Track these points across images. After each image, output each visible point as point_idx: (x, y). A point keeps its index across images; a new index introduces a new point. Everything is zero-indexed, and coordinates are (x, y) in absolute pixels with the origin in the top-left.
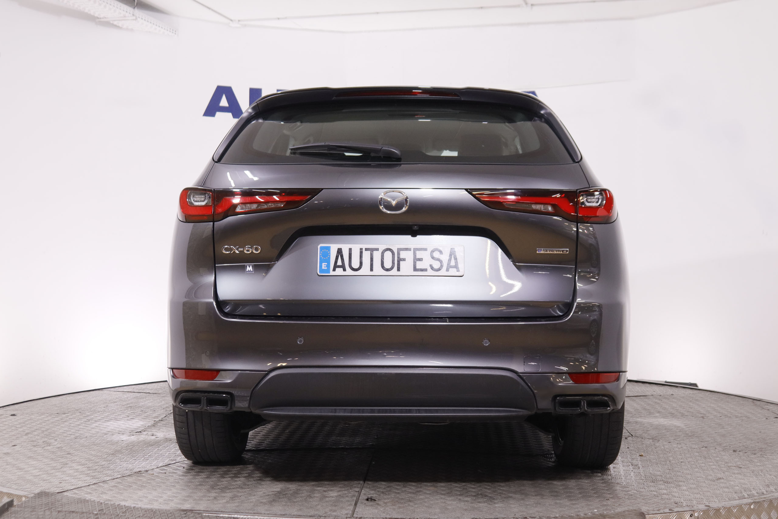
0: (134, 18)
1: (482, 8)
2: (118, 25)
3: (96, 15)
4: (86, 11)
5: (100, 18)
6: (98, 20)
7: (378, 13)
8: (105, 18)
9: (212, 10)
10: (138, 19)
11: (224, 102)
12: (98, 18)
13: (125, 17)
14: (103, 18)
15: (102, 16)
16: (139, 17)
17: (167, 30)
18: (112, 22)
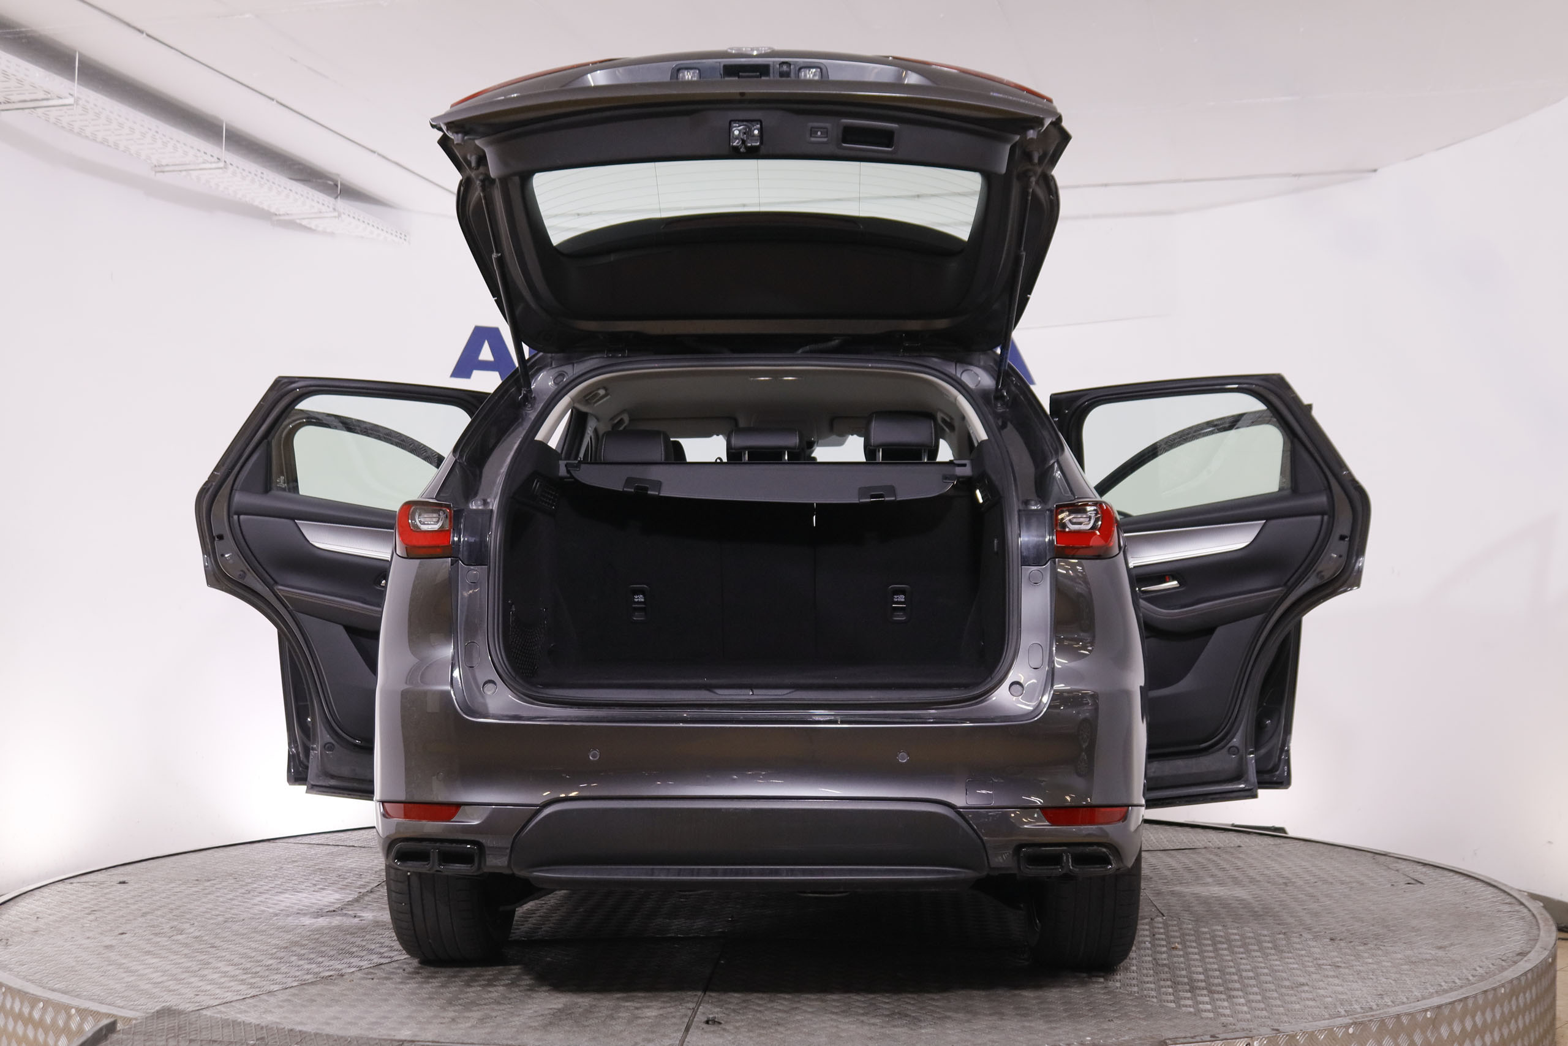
0: (336, 214)
1: (918, 196)
2: (308, 226)
3: (273, 210)
4: (256, 203)
5: (280, 215)
6: (276, 218)
8: (288, 215)
10: (343, 216)
12: (276, 215)
13: (320, 212)
14: (284, 215)
15: (281, 213)
16: (344, 213)
17: (392, 234)
18: (298, 221)
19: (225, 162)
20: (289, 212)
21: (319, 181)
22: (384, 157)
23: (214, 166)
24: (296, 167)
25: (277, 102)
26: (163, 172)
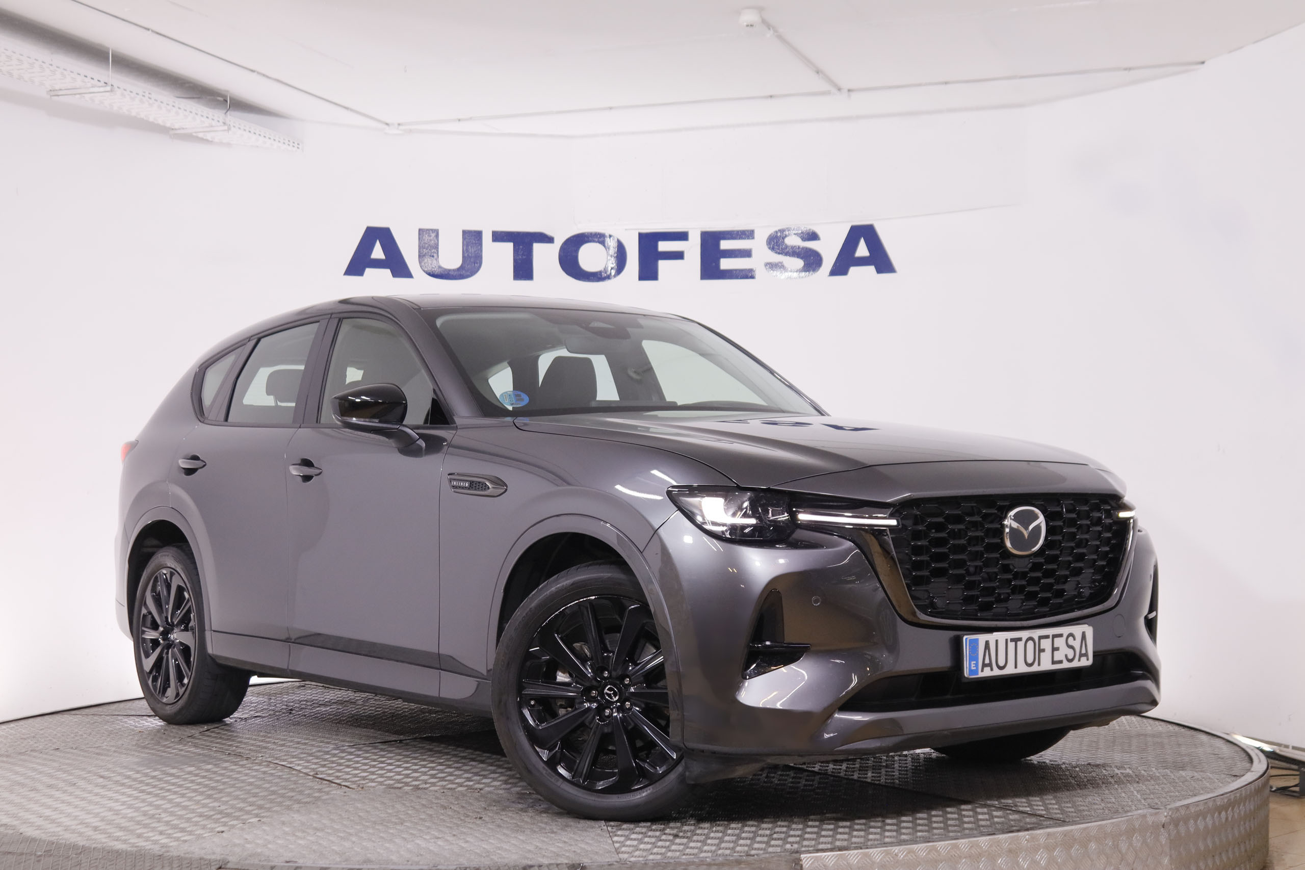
0: (226, 128)
2: (204, 138)
3: (168, 125)
4: (151, 119)
5: (176, 129)
6: (172, 132)
8: (183, 129)
9: (353, 111)
10: (233, 129)
11: (378, 253)
12: (171, 129)
13: (212, 126)
14: (179, 129)
15: (177, 126)
16: (234, 126)
17: (284, 143)
18: (194, 134)
19: (113, 85)
20: (184, 127)
21: (208, 97)
22: (264, 75)
23: (102, 89)
24: (187, 85)
26: (58, 95)
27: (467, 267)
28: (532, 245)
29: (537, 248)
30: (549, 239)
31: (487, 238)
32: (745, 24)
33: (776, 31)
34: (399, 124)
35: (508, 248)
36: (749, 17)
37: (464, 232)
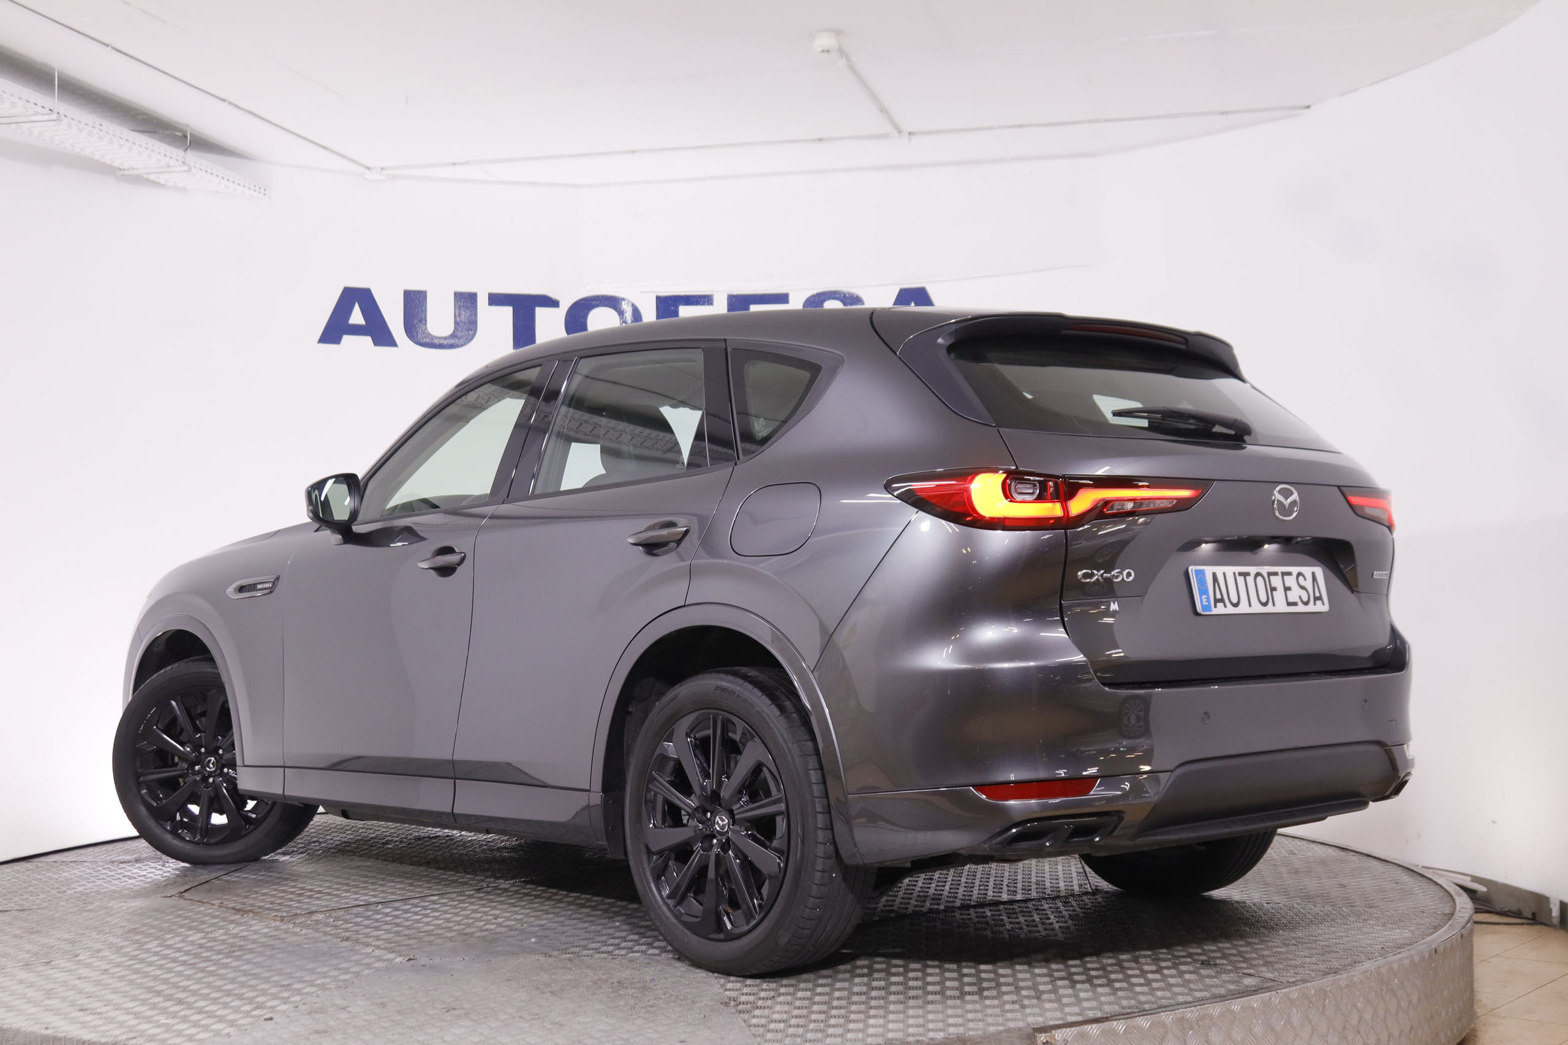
0: (186, 168)
1: (820, 140)
2: (157, 181)
3: (116, 164)
4: (97, 157)
5: (124, 170)
6: (119, 173)
7: (633, 152)
8: (134, 169)
9: (331, 151)
10: (193, 169)
11: (357, 317)
12: (121, 170)
13: (169, 166)
14: (128, 169)
15: (126, 167)
16: (195, 167)
17: (249, 188)
18: (145, 176)
19: (58, 113)
20: (134, 167)
21: (166, 132)
22: (236, 106)
23: (46, 118)
24: (140, 117)
25: (113, 48)
27: (459, 334)
28: (534, 310)
29: (541, 313)
30: (554, 303)
31: (482, 301)
32: (819, 49)
33: (848, 60)
34: (382, 169)
35: (507, 312)
36: (826, 41)
37: (456, 294)
